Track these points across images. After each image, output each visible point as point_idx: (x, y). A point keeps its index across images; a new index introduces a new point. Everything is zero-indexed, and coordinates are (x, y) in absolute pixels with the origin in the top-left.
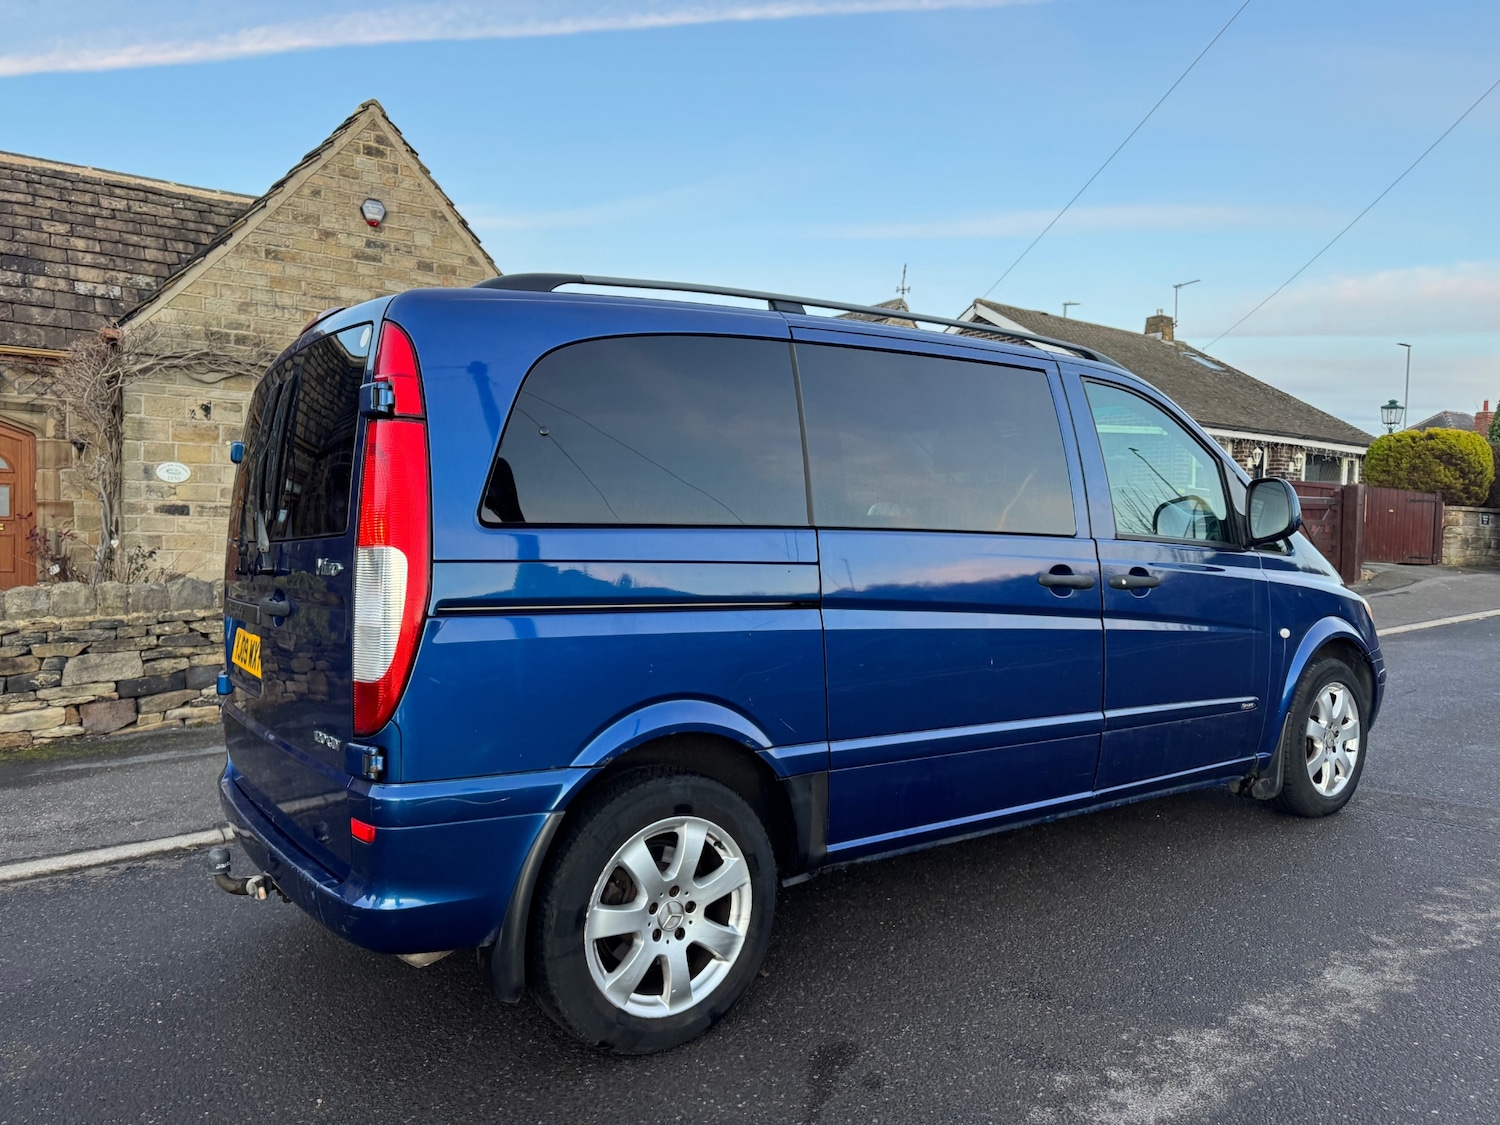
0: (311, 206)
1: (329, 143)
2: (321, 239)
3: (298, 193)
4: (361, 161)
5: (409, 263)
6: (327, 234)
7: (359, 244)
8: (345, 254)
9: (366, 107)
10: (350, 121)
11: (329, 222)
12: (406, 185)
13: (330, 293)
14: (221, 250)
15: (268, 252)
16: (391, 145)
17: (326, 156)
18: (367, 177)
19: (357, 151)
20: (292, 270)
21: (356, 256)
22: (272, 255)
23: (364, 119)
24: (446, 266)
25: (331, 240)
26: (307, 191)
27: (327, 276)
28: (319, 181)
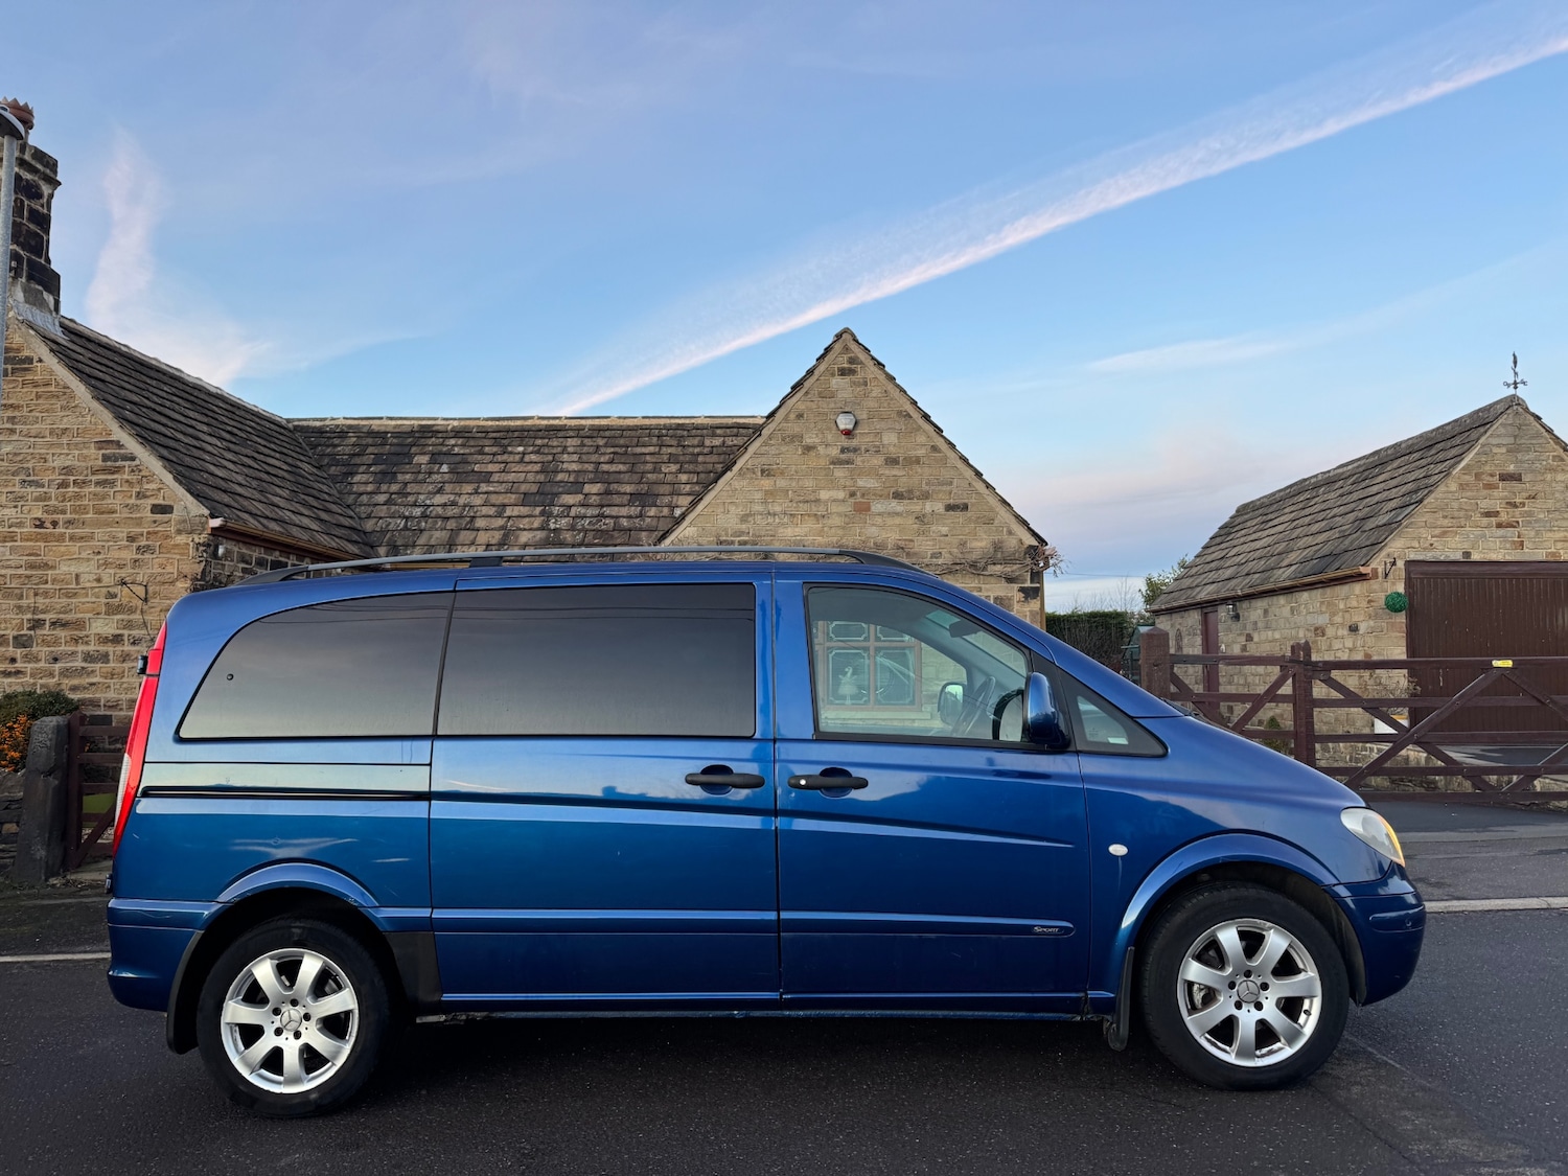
0: (794, 428)
1: (810, 372)
2: (804, 453)
3: (786, 419)
4: (837, 382)
5: (878, 461)
6: (809, 449)
7: (835, 452)
8: (823, 462)
9: (839, 336)
10: (828, 350)
11: (810, 438)
12: (874, 394)
13: (812, 497)
14: (729, 475)
15: (763, 471)
16: (861, 363)
17: (807, 384)
18: (841, 395)
19: (833, 375)
20: (781, 483)
21: (833, 463)
22: (766, 472)
23: (838, 347)
24: (911, 458)
25: (812, 453)
26: (792, 416)
27: (809, 483)
28: (802, 407)
